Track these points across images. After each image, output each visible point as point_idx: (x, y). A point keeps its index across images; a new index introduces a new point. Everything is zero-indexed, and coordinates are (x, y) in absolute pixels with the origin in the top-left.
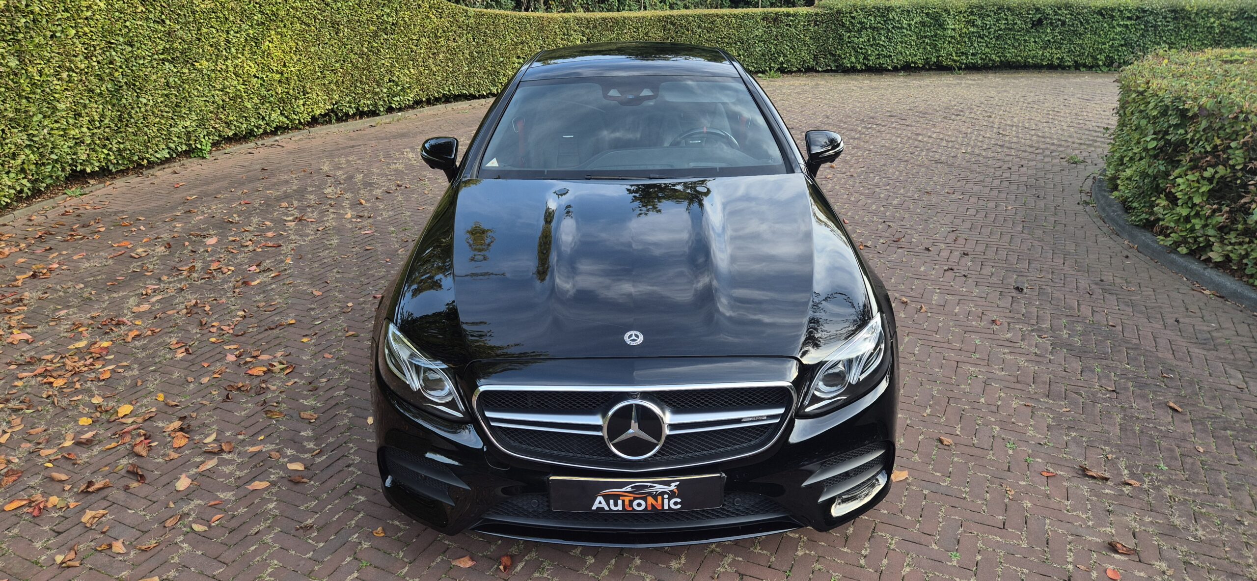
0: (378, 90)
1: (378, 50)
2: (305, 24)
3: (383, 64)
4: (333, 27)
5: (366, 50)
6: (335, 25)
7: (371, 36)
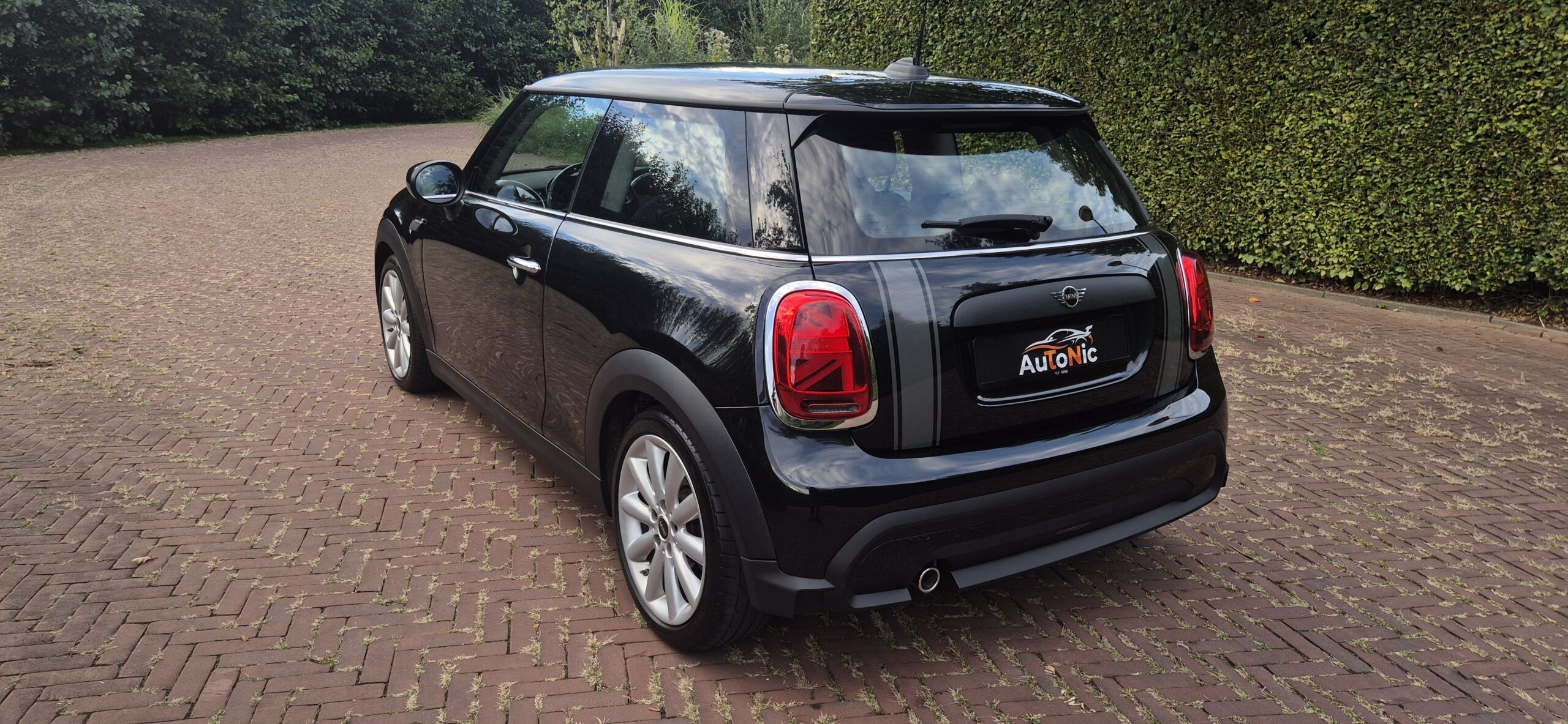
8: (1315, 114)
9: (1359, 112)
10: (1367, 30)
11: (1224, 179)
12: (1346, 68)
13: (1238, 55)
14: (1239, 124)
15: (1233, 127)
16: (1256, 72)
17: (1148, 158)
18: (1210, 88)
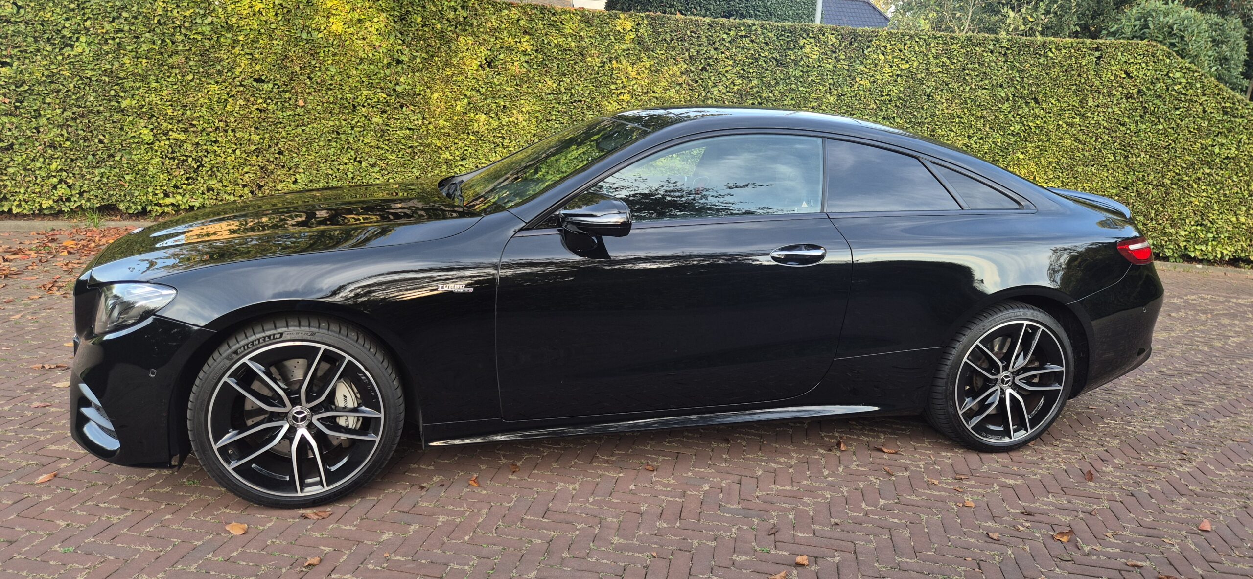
0: (1173, 231)
1: (1189, 185)
2: (1080, 142)
3: (1191, 202)
4: (1123, 150)
5: (1169, 182)
6: (1127, 147)
7: (1182, 167)
8: (500, 115)
9: (529, 113)
10: (527, 62)
11: (440, 160)
12: (517, 85)
13: (438, 72)
14: (446, 121)
15: (442, 123)
16: (455, 85)
17: (371, 147)
18: (420, 95)
